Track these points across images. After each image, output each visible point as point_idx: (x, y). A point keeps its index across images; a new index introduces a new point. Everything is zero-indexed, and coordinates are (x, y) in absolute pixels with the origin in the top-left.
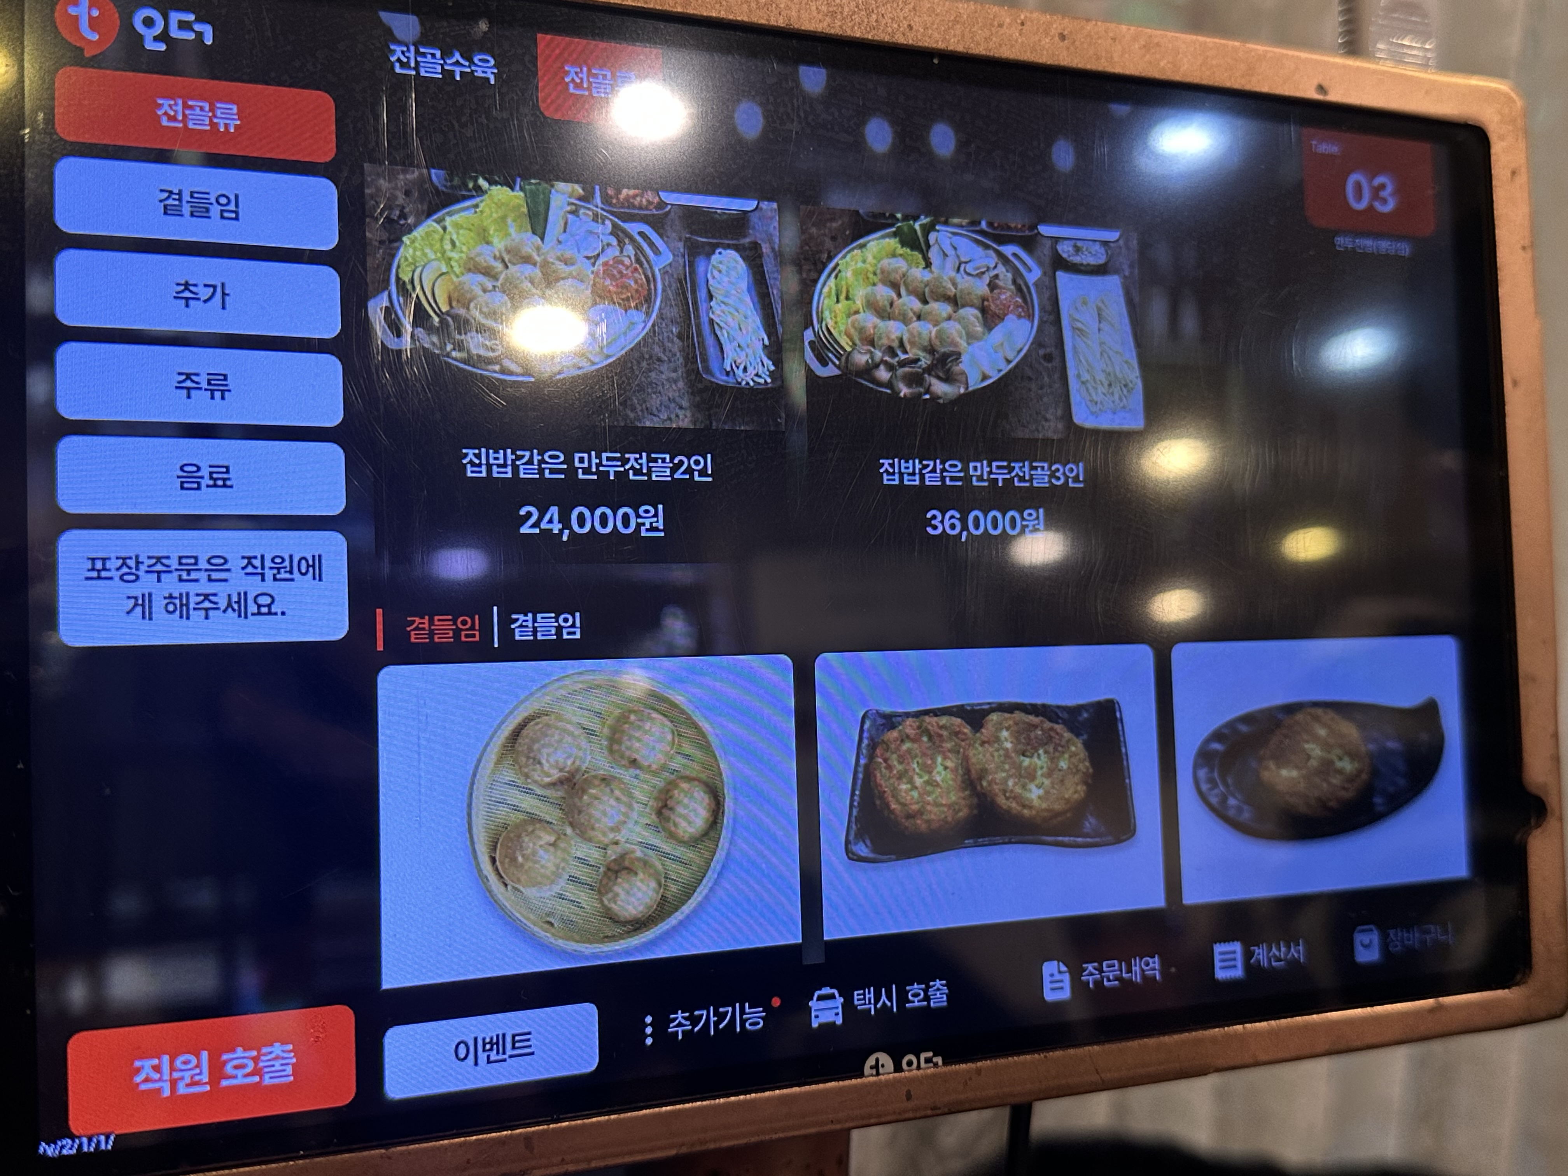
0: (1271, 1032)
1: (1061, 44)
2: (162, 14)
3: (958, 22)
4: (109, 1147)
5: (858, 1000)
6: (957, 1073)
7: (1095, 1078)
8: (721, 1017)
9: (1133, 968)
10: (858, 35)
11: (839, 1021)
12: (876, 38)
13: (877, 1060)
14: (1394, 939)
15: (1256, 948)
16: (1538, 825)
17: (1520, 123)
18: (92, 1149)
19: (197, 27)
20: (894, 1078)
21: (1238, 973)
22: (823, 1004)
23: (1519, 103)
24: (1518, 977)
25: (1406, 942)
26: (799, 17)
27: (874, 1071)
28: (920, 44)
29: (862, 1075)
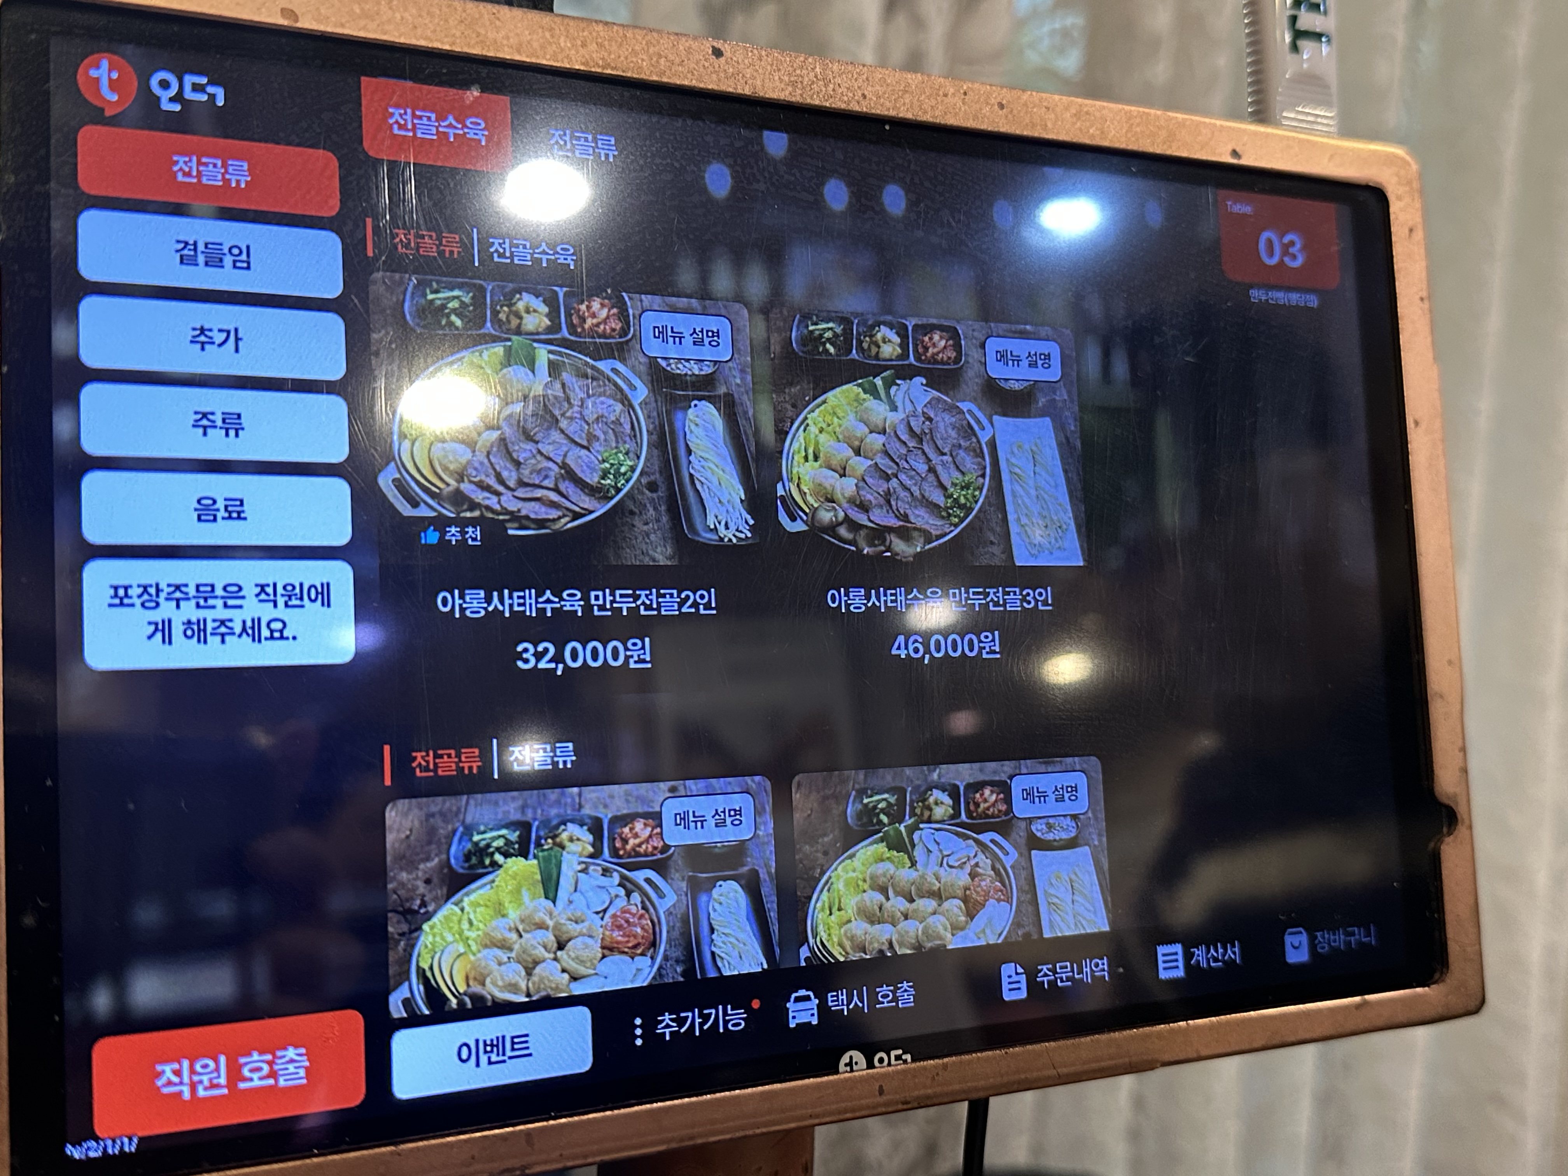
0: (1212, 1027)
1: (1001, 112)
2: (177, 77)
3: (907, 91)
4: (133, 1150)
5: (832, 1001)
6: (925, 1068)
7: (1052, 1072)
8: (706, 1018)
9: (1085, 970)
10: (817, 102)
11: (815, 1022)
12: (833, 106)
13: (851, 1057)
14: (1321, 940)
15: (1196, 950)
16: (1450, 834)
17: (1416, 185)
18: (117, 1152)
19: (210, 89)
20: (867, 1074)
21: (1180, 973)
22: (801, 1005)
23: (1414, 167)
24: (1437, 976)
25: (1333, 944)
26: (763, 86)
27: (848, 1069)
28: (873, 111)
29: (837, 1072)
